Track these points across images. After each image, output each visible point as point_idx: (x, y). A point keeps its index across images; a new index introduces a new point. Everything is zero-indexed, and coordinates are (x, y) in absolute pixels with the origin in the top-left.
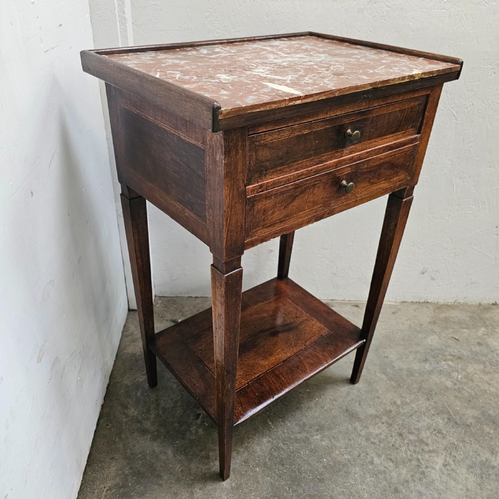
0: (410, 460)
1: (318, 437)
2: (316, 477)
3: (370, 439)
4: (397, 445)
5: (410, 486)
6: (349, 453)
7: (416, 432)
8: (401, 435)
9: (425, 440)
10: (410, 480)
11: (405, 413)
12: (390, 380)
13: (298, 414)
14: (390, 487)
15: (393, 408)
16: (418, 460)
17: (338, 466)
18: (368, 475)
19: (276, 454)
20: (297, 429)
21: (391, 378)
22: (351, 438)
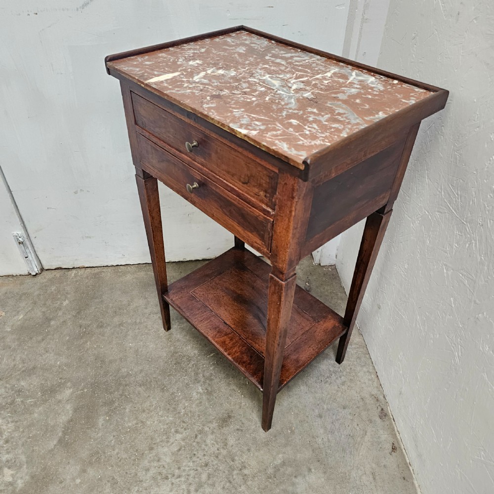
0: (179, 468)
1: (200, 390)
2: (165, 387)
3: (200, 434)
4: (194, 459)
5: (155, 462)
6: (186, 414)
7: (210, 482)
8: (206, 465)
9: (202, 490)
10: (160, 464)
11: (233, 476)
12: (275, 468)
13: (222, 375)
14: (155, 444)
15: (237, 463)
16: (179, 477)
17: (175, 403)
18: (165, 427)
19: (184, 359)
20: (207, 374)
21: (279, 470)
22: (201, 417)
